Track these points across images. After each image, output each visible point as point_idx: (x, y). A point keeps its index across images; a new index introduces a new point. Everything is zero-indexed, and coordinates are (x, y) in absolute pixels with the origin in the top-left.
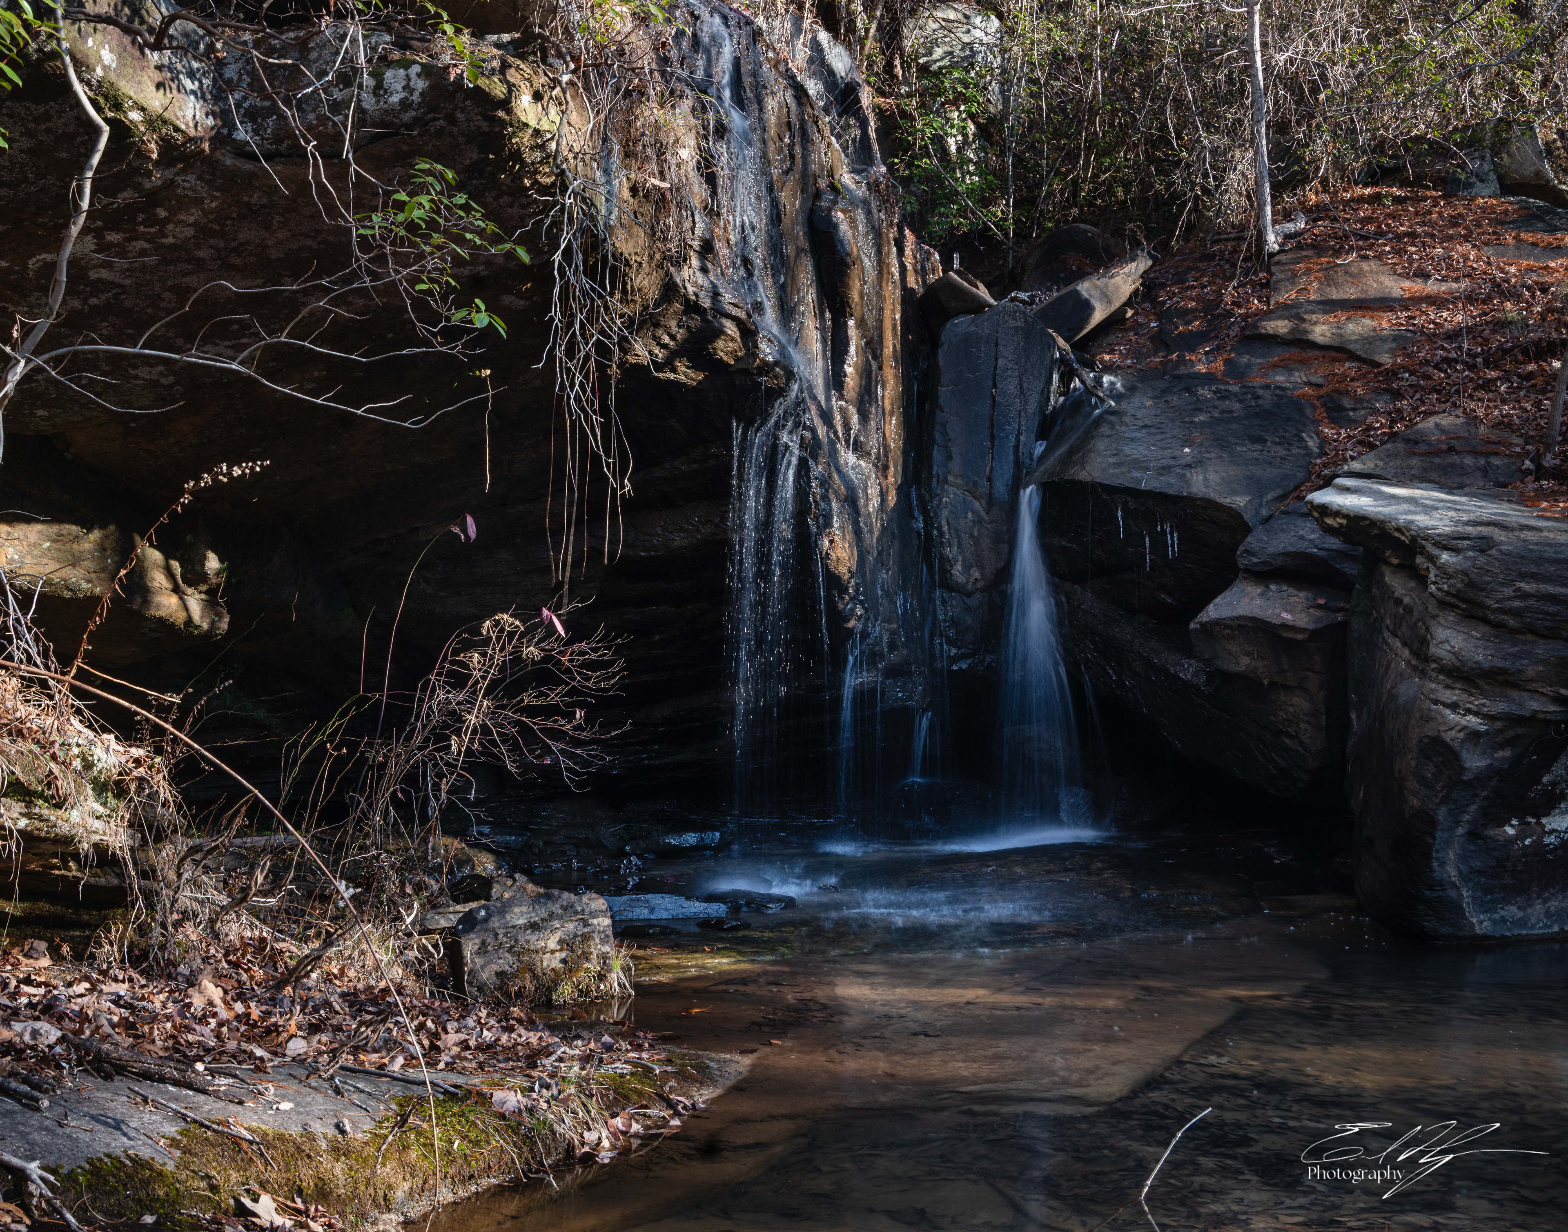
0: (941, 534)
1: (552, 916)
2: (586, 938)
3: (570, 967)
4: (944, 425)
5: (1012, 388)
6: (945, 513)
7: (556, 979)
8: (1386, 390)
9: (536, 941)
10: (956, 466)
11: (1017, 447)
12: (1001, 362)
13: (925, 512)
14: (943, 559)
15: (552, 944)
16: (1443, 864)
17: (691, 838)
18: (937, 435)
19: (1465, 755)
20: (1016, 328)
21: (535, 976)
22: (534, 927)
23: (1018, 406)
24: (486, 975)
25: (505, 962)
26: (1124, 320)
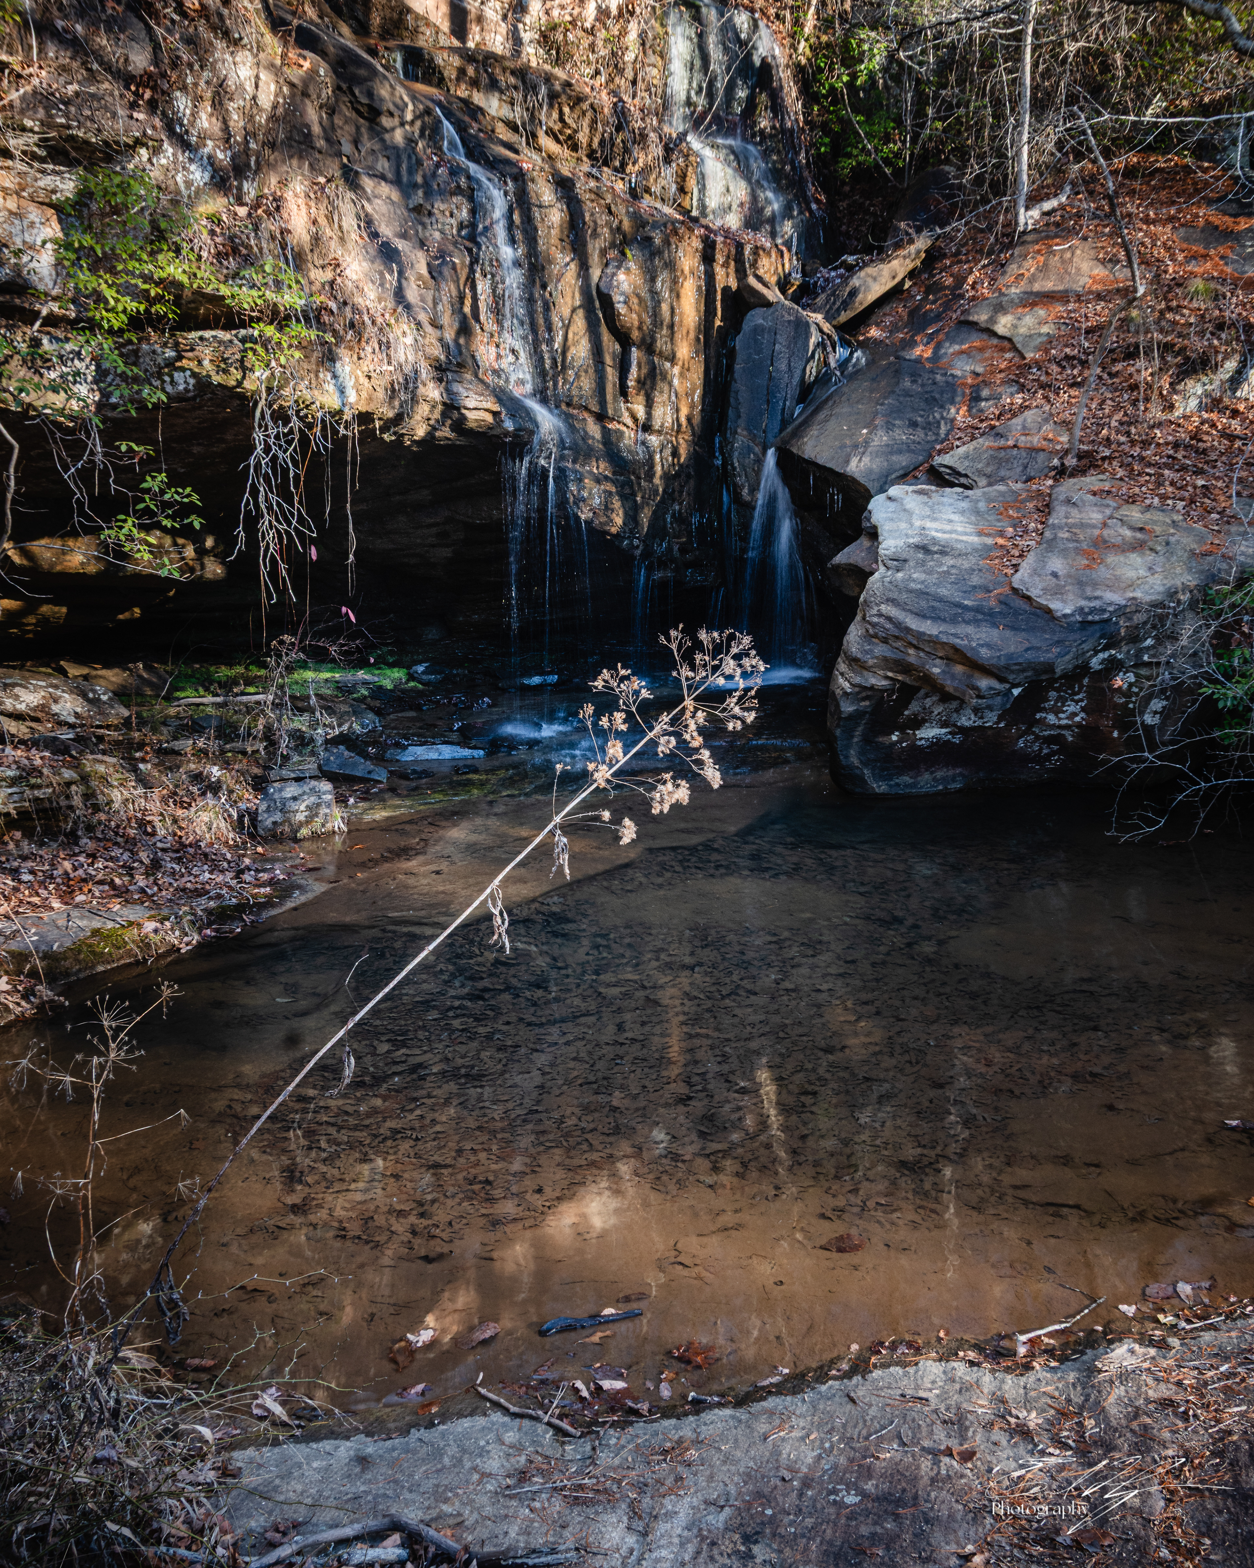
0: (734, 469)
1: (304, 793)
2: (318, 805)
3: (309, 821)
4: (737, 392)
5: (783, 367)
6: (736, 454)
7: (301, 825)
8: (1017, 382)
9: (294, 806)
10: (742, 422)
11: (783, 409)
12: (777, 347)
13: (722, 453)
14: (735, 485)
15: (302, 808)
16: (847, 757)
17: (536, 680)
18: (732, 400)
19: (842, 704)
20: (789, 322)
21: (291, 824)
22: (295, 799)
23: (786, 379)
24: (268, 823)
25: (278, 817)
26: (902, 292)
